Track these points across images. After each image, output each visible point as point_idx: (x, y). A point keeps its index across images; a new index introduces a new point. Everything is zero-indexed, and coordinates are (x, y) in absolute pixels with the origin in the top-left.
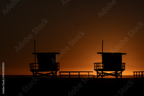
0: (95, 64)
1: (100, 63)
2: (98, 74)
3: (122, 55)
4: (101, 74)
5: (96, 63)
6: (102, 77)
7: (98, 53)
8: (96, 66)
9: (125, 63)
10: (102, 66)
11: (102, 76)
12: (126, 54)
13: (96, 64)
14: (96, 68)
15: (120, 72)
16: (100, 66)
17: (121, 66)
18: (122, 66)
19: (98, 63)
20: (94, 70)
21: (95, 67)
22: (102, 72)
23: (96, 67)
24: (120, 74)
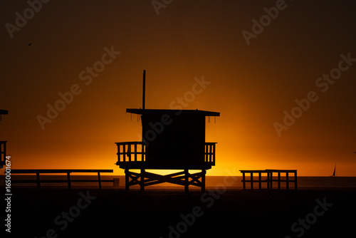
0: (119, 144)
1: (136, 143)
2: (130, 179)
3: (207, 117)
4: (139, 179)
5: (124, 144)
6: (142, 188)
7: (129, 111)
8: (124, 153)
9: (214, 144)
10: (143, 153)
11: (142, 184)
12: (218, 114)
13: (121, 147)
14: (122, 160)
15: (200, 171)
16: (136, 153)
17: (203, 154)
18: (207, 154)
19: (130, 144)
20: (117, 164)
21: (119, 154)
22: (143, 171)
23: (122, 156)
24: (200, 179)
